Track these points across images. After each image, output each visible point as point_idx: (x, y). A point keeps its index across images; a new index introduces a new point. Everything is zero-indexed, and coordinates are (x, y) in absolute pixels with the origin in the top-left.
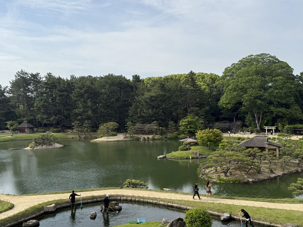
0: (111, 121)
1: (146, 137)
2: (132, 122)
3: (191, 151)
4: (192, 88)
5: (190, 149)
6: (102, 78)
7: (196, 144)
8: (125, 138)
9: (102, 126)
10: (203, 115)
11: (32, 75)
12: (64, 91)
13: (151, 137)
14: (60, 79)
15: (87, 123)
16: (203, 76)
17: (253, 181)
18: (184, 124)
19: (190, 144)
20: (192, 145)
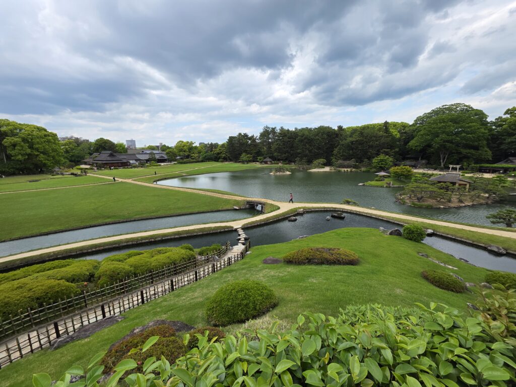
0: (321, 158)
1: (346, 170)
2: (336, 159)
3: (385, 182)
4: (385, 134)
5: (384, 180)
6: (316, 128)
7: (389, 177)
8: (331, 170)
9: (315, 162)
10: (392, 155)
11: (272, 128)
12: (291, 138)
13: (349, 170)
14: (288, 130)
15: (305, 159)
16: (395, 125)
17: (444, 208)
18: (376, 161)
19: (384, 176)
20: (385, 178)
